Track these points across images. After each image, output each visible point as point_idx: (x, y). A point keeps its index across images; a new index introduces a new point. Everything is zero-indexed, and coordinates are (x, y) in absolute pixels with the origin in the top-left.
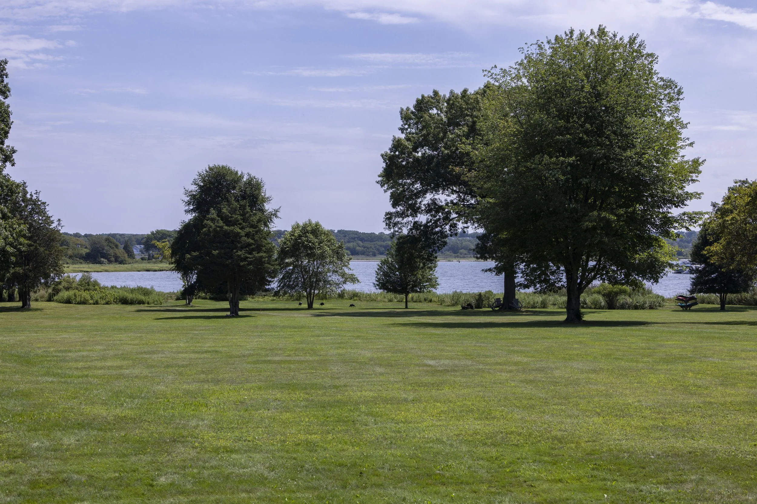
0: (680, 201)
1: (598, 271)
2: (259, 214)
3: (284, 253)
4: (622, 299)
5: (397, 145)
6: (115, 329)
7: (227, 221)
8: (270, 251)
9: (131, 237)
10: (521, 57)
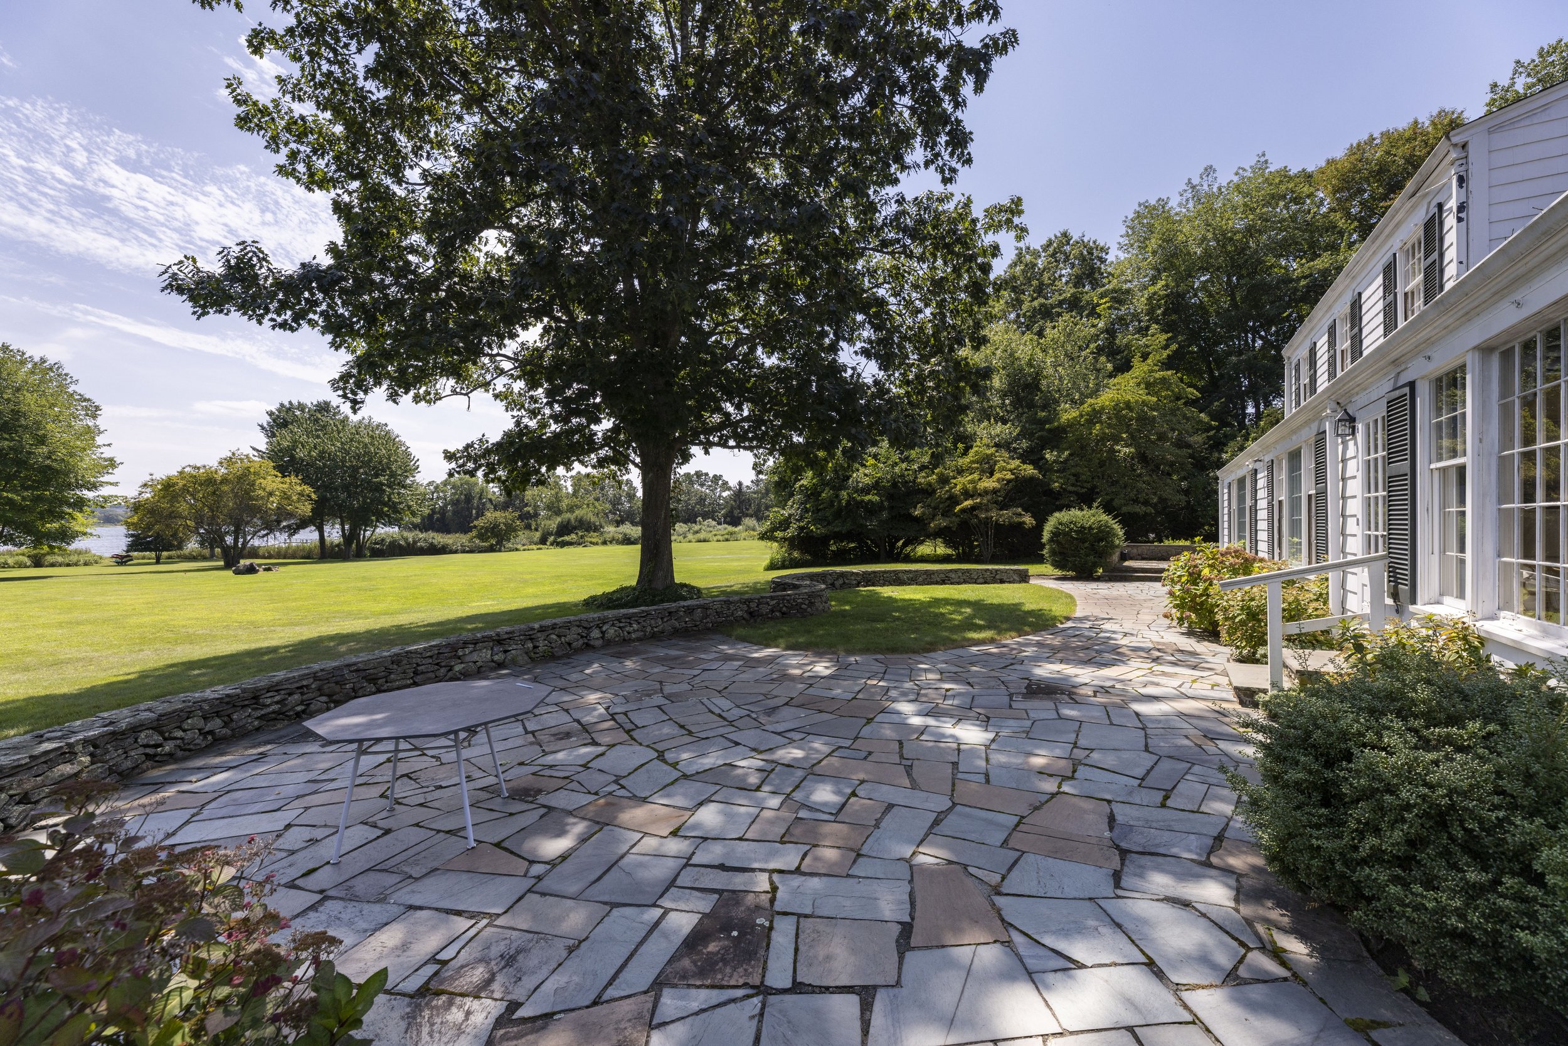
4: (52, 559)
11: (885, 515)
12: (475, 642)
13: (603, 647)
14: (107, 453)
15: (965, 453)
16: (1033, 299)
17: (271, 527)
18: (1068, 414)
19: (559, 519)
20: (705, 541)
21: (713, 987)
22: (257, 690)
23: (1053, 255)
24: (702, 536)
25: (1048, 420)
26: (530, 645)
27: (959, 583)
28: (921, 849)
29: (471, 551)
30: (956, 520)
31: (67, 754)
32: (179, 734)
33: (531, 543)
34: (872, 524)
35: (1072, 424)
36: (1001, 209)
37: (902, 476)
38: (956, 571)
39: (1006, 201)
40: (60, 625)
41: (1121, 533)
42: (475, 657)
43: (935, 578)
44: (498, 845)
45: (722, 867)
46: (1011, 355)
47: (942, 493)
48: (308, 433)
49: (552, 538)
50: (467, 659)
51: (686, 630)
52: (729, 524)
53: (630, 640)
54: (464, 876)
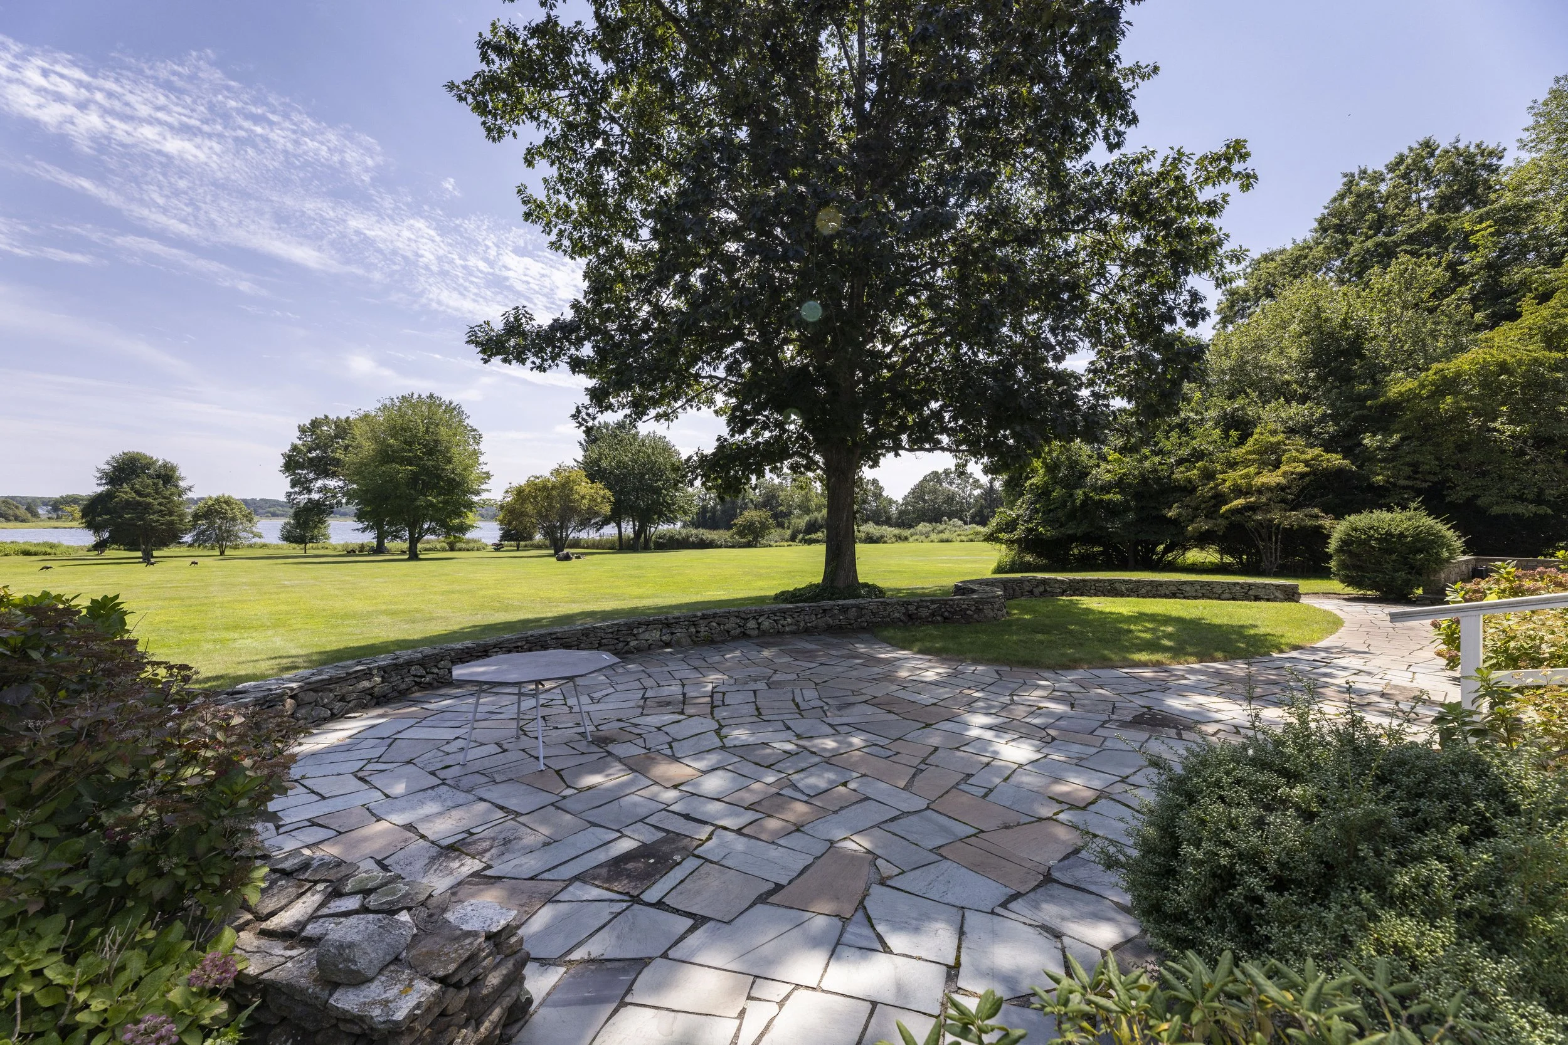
0: (477, 493)
1: (432, 531)
2: (173, 489)
3: (196, 517)
4: (458, 545)
5: (294, 448)
6: (16, 574)
7: (138, 493)
8: (182, 516)
9: (34, 499)
10: (379, 405)
11: (1131, 516)
12: (648, 624)
13: (758, 637)
14: (485, 469)
15: (1242, 441)
16: (1368, 238)
17: (584, 524)
18: (1399, 385)
19: (807, 518)
20: (947, 541)
21: (608, 889)
22: (486, 645)
23: (1405, 176)
24: (944, 536)
25: (1373, 396)
26: (693, 630)
27: (1195, 598)
28: (854, 838)
29: (733, 547)
30: (1223, 522)
31: (368, 675)
32: (436, 670)
33: (783, 540)
34: (1113, 526)
35: (1410, 397)
36: (1215, 159)
37: (1155, 471)
38: (1192, 583)
39: (1219, 148)
40: (442, 594)
41: (1458, 544)
42: (647, 636)
43: (1162, 590)
44: (558, 772)
45: (687, 817)
46: (1317, 316)
47: (1205, 490)
48: (610, 447)
49: (800, 536)
50: (641, 637)
51: (840, 627)
52: (978, 523)
53: (784, 633)
54: (524, 787)
